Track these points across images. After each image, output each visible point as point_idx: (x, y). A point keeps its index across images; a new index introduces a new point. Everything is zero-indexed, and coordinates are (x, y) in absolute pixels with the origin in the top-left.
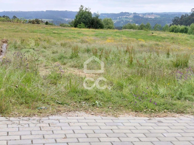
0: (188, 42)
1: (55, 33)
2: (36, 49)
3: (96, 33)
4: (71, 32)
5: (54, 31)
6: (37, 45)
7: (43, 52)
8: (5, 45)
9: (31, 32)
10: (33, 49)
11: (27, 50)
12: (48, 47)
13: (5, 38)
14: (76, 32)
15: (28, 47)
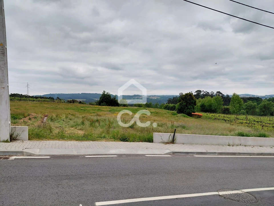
0: (166, 115)
1: (82, 110)
2: (65, 120)
3: (111, 109)
4: (94, 108)
5: (81, 109)
6: (67, 117)
7: (68, 122)
8: (46, 118)
9: (66, 109)
10: (63, 120)
11: (59, 121)
12: (73, 119)
13: (46, 114)
14: (97, 109)
15: (60, 119)
